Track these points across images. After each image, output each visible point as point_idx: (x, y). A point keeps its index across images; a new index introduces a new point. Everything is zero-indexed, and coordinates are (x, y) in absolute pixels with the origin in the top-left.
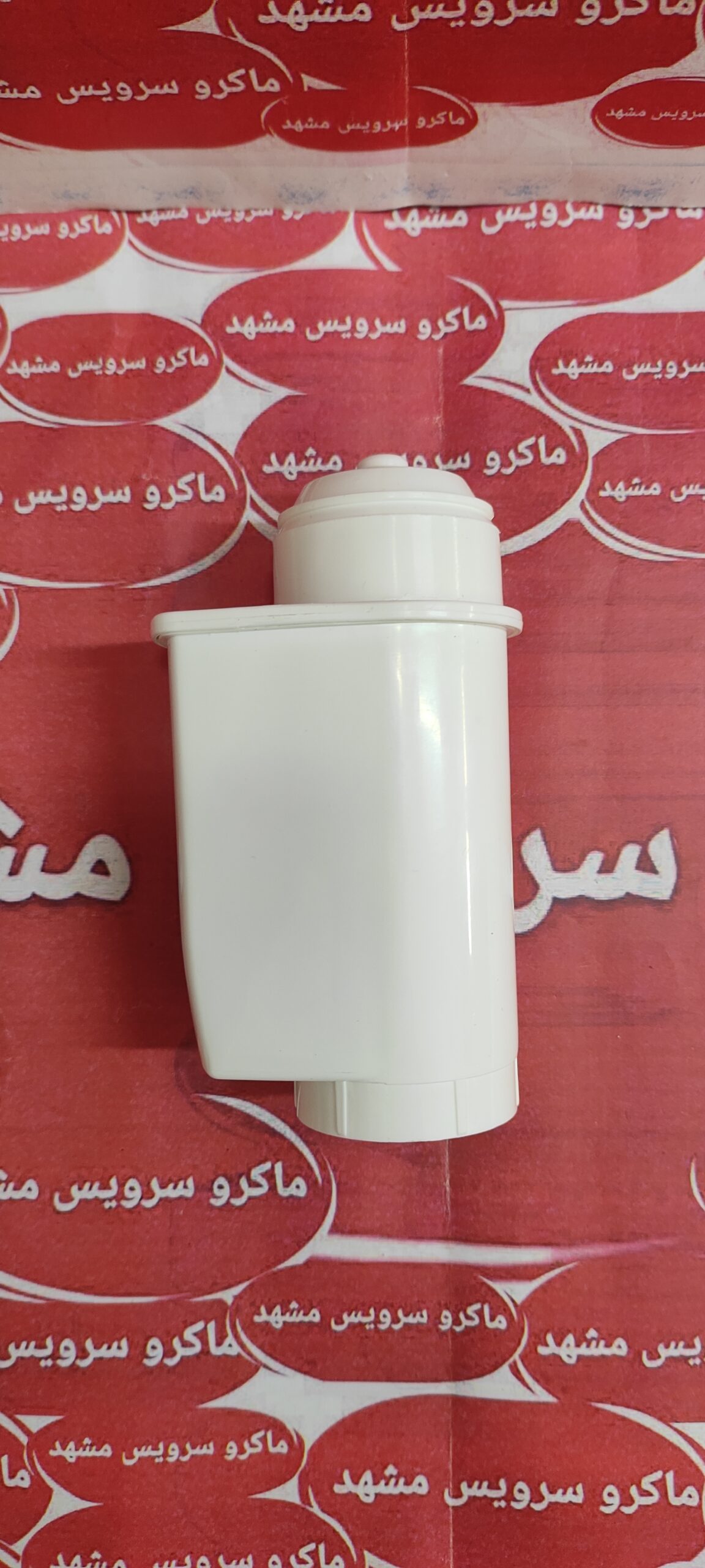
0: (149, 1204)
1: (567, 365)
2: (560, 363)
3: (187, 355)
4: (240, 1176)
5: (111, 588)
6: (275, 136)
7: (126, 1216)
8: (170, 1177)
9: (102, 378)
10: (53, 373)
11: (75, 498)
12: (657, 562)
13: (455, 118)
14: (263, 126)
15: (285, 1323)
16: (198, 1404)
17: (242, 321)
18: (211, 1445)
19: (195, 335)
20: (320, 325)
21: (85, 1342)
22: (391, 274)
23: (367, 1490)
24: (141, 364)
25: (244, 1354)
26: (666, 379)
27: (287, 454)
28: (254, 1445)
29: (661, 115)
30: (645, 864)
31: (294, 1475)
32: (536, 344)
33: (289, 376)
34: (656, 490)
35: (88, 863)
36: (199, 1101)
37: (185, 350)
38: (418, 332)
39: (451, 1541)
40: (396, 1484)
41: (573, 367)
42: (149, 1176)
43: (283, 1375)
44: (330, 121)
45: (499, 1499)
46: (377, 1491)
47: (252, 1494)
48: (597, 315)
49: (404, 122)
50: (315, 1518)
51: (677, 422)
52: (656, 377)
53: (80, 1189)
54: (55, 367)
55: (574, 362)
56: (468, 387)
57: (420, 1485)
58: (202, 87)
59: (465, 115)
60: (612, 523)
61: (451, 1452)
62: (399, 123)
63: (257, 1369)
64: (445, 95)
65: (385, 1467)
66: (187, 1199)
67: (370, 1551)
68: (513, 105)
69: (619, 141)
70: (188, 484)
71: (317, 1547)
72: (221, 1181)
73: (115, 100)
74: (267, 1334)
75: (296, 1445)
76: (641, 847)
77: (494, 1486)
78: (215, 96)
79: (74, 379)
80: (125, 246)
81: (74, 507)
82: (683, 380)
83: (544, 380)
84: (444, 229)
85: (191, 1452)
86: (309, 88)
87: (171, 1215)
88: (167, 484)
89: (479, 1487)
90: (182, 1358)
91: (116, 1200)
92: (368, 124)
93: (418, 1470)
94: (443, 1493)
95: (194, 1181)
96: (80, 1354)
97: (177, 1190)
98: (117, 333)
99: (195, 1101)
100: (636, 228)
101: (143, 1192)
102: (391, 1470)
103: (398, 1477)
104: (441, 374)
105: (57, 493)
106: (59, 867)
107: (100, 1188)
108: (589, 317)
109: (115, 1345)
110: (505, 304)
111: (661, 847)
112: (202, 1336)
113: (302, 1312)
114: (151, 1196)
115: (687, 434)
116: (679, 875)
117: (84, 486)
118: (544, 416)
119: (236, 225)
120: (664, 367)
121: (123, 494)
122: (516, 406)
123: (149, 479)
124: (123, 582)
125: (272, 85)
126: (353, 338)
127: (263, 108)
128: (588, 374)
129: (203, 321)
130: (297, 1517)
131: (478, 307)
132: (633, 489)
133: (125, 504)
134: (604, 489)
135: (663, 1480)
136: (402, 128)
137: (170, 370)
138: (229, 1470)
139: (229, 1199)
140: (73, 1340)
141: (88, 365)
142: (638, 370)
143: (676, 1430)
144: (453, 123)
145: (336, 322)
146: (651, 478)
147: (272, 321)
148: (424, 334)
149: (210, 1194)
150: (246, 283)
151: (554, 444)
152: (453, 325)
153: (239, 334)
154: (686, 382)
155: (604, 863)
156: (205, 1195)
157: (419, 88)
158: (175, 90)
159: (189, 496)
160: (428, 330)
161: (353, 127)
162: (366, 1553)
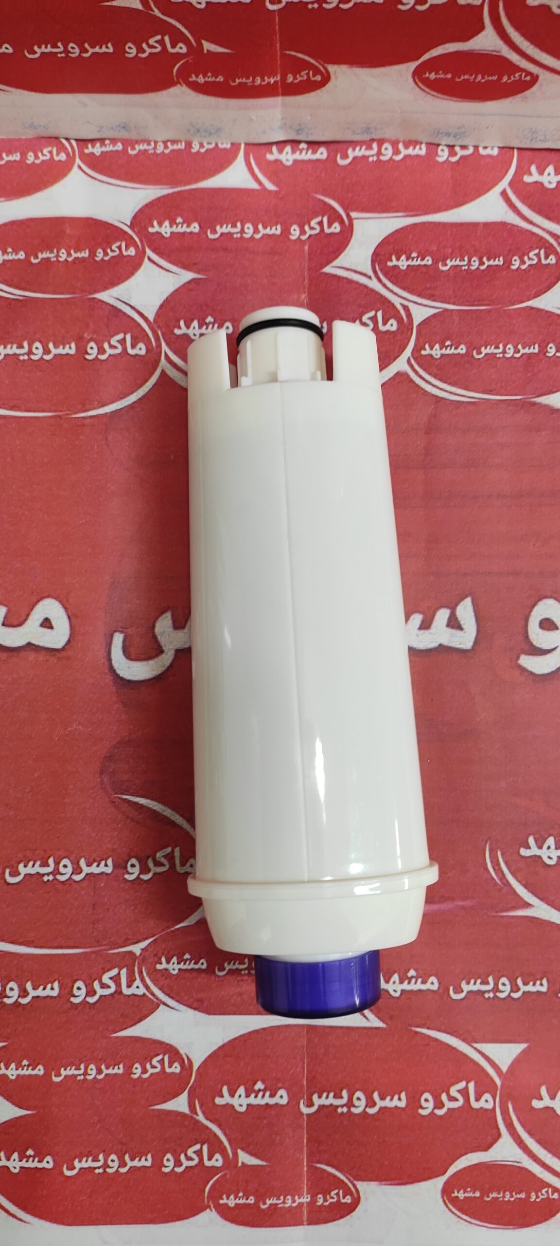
0: (78, 878)
1: (398, 259)
2: (394, 258)
3: (119, 248)
4: (148, 858)
5: (60, 417)
6: (184, 85)
7: (60, 886)
8: (95, 858)
9: (56, 263)
10: (19, 260)
11: (34, 350)
12: (463, 402)
13: (314, 76)
14: (175, 78)
15: (180, 969)
16: (112, 1034)
17: (160, 224)
18: (121, 1066)
19: (126, 233)
20: (218, 228)
21: (25, 985)
22: (270, 192)
23: (240, 1101)
24: (85, 254)
25: (148, 994)
26: (471, 270)
27: (192, 321)
28: (154, 1066)
29: (462, 78)
30: (454, 623)
31: (185, 1090)
32: (376, 244)
33: (194, 264)
34: (462, 350)
35: (38, 620)
36: (117, 800)
37: (118, 244)
38: (290, 234)
39: (305, 1141)
40: (263, 1096)
41: (403, 261)
42: (78, 857)
43: (178, 1010)
44: (223, 76)
45: (342, 1106)
46: (249, 1103)
47: (152, 1106)
48: (420, 223)
49: (277, 77)
50: (200, 1124)
51: (479, 301)
52: (463, 268)
53: (25, 866)
54: (21, 255)
55: (403, 257)
56: (326, 274)
57: (281, 1097)
58: (130, 48)
59: (321, 73)
60: (430, 374)
61: (305, 1071)
62: (273, 78)
63: (158, 1006)
64: (307, 58)
65: (255, 1083)
66: (107, 874)
67: (243, 1149)
68: (356, 67)
69: (433, 95)
70: (118, 341)
71: (201, 1147)
72: (134, 861)
73: (67, 56)
74: (166, 978)
75: (186, 1066)
76: (450, 611)
77: (338, 1096)
78: (140, 55)
79: (35, 264)
80: (75, 169)
81: (33, 357)
82: (483, 271)
83: (381, 270)
84: (310, 161)
85: (105, 1072)
86: (208, 51)
87: (95, 887)
88: (103, 342)
89: (327, 1097)
90: (101, 996)
91: (53, 875)
92: (251, 78)
93: (280, 1085)
94: (299, 1103)
95: (113, 860)
96: (22, 994)
97: (99, 868)
98: (68, 231)
99: (115, 800)
100: (450, 162)
101: (73, 868)
102: (259, 1085)
103: (265, 1091)
104: (307, 264)
105: (20, 346)
106: (16, 623)
107: (41, 866)
108: (415, 225)
109: (49, 986)
110: (353, 215)
111: (466, 611)
112: (116, 979)
113: (193, 962)
114: (79, 872)
115: (485, 310)
116: (478, 631)
117: (40, 342)
118: (382, 296)
119: (157, 155)
120: (469, 261)
121: (70, 348)
122: (362, 288)
123: (89, 337)
124: (68, 412)
125: (181, 48)
126: (242, 237)
127: (175, 65)
128: (414, 266)
129: (131, 223)
130: (187, 1123)
131: (334, 217)
132: (446, 349)
133: (71, 355)
134: (425, 350)
135: (466, 1088)
136: (276, 82)
137: (106, 258)
138: (134, 1086)
139: (139, 875)
140: (17, 983)
141: (46, 253)
142: (450, 263)
143: (475, 1049)
144: (313, 79)
145: (230, 226)
146: (459, 341)
147: (182, 224)
148: (294, 235)
149: (125, 871)
150: (164, 196)
151: (388, 317)
152: (316, 229)
153: (158, 233)
154: (485, 272)
155: (423, 622)
156: (121, 871)
157: (288, 52)
158: (111, 50)
159: (119, 350)
160: (298, 232)
161: (240, 80)
162: (239, 1152)
